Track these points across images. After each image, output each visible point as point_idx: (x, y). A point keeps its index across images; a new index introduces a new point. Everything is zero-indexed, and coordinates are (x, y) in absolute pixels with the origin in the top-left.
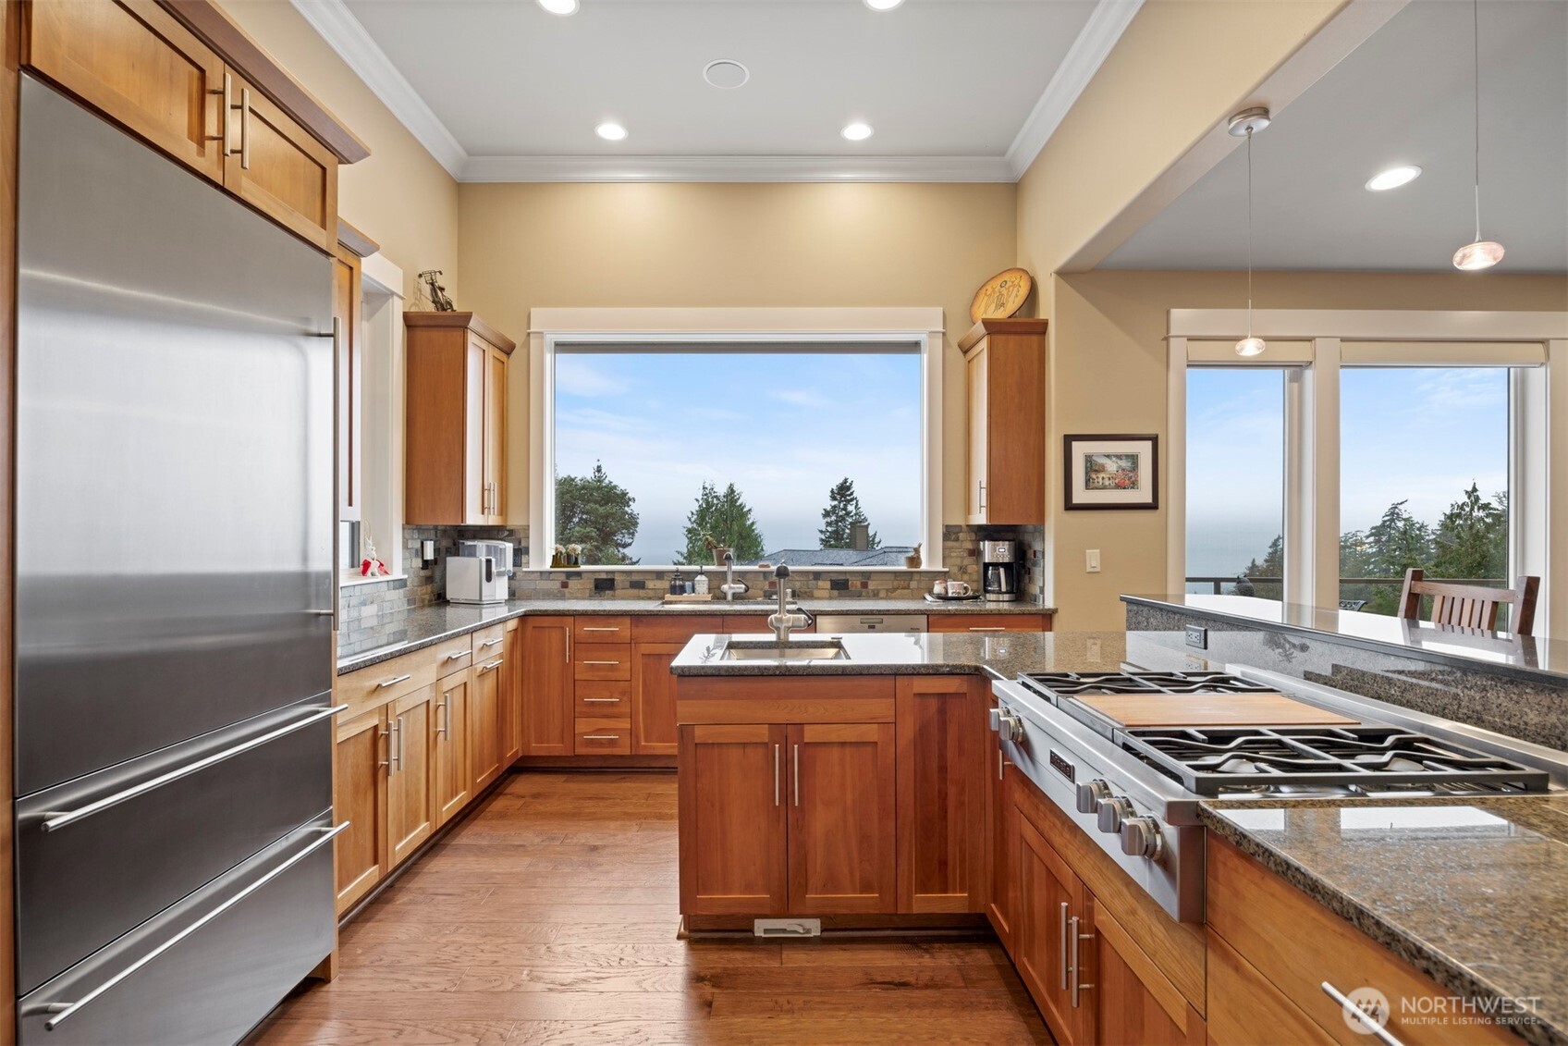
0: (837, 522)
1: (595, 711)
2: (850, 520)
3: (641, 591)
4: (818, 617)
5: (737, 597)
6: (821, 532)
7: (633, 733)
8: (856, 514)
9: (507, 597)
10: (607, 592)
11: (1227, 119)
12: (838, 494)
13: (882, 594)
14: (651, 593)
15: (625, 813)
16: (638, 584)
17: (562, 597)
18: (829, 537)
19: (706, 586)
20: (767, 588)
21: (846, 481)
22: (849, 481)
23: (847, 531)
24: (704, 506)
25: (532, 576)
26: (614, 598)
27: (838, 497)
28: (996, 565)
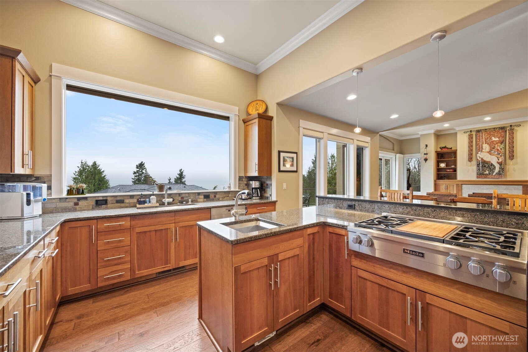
0: (138, 176)
1: (109, 263)
2: (144, 175)
3: (122, 204)
4: (211, 209)
5: (169, 204)
6: (133, 179)
7: (132, 269)
8: (145, 173)
9: (41, 213)
10: (103, 206)
11: (352, 70)
12: (139, 166)
13: (221, 199)
14: (127, 205)
15: (143, 309)
16: (120, 202)
17: (75, 210)
18: (136, 181)
19: (156, 200)
20: (180, 199)
21: (142, 162)
22: (143, 163)
23: (143, 179)
24: (82, 169)
25: (54, 201)
26: (107, 208)
27: (139, 167)
28: (255, 188)
